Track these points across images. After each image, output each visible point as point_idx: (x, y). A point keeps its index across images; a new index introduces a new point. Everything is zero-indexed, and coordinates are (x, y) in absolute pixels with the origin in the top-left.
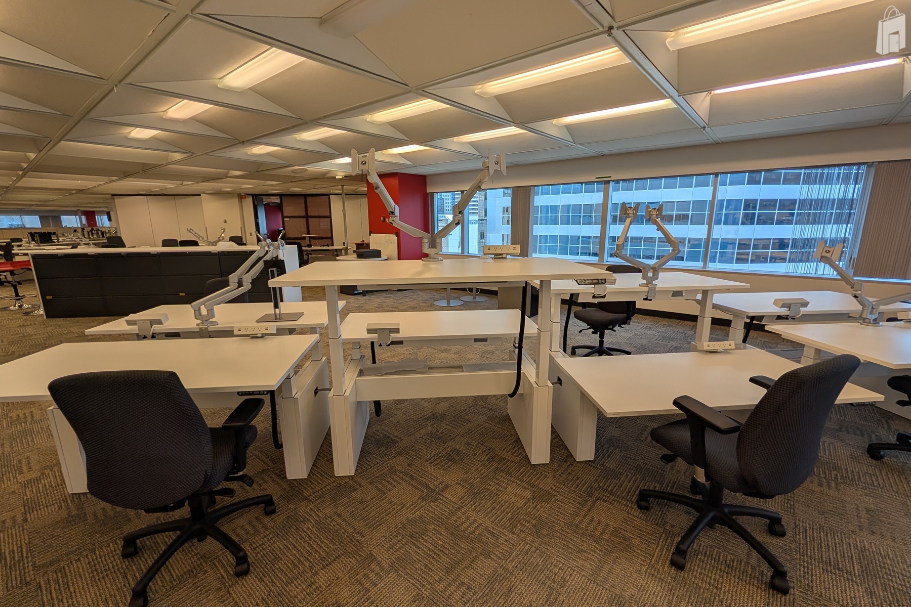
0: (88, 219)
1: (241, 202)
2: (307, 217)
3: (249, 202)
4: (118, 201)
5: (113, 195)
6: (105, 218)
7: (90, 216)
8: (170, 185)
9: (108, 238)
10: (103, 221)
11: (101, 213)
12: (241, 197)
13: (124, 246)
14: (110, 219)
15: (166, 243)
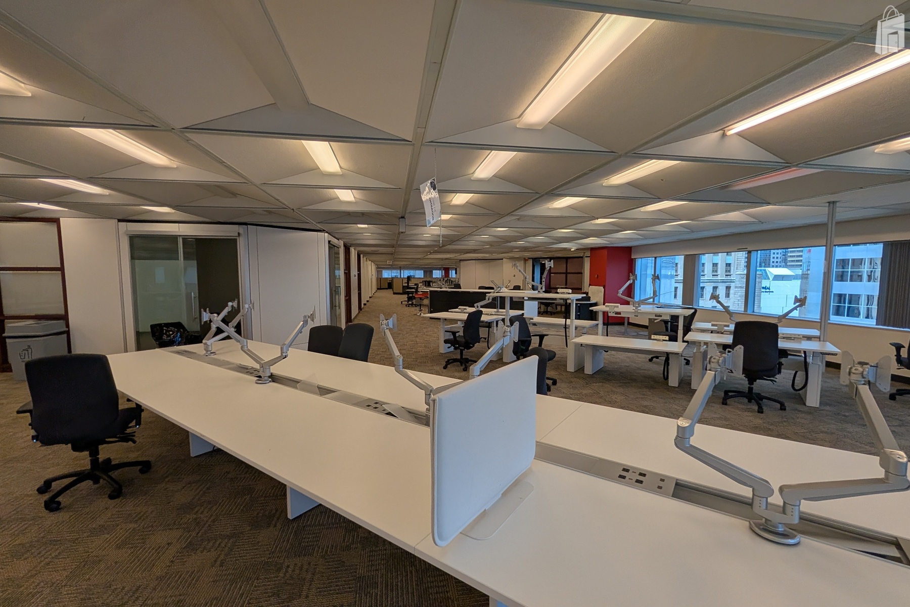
0: (445, 273)
1: (525, 264)
2: (566, 273)
3: (530, 263)
4: (462, 263)
5: (460, 260)
6: (454, 272)
7: (447, 270)
8: (487, 256)
9: (454, 284)
10: (453, 274)
11: (452, 269)
12: (525, 260)
13: (461, 289)
14: (456, 273)
15: (480, 288)
